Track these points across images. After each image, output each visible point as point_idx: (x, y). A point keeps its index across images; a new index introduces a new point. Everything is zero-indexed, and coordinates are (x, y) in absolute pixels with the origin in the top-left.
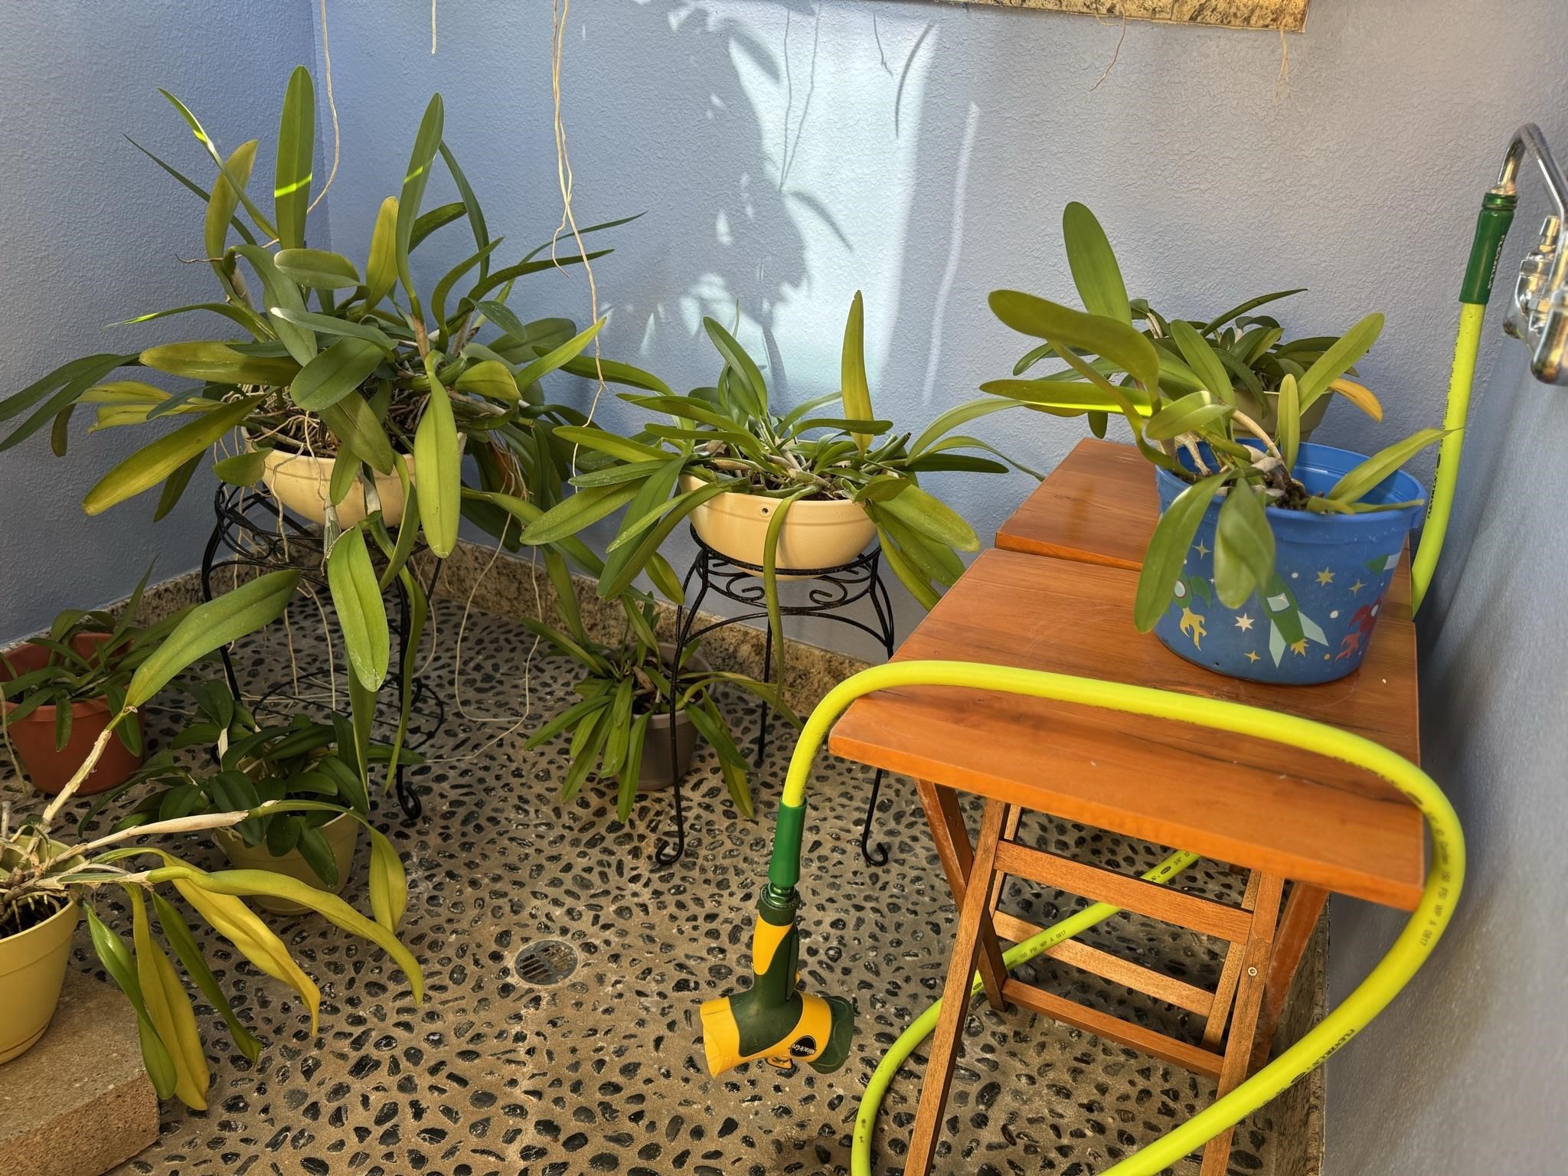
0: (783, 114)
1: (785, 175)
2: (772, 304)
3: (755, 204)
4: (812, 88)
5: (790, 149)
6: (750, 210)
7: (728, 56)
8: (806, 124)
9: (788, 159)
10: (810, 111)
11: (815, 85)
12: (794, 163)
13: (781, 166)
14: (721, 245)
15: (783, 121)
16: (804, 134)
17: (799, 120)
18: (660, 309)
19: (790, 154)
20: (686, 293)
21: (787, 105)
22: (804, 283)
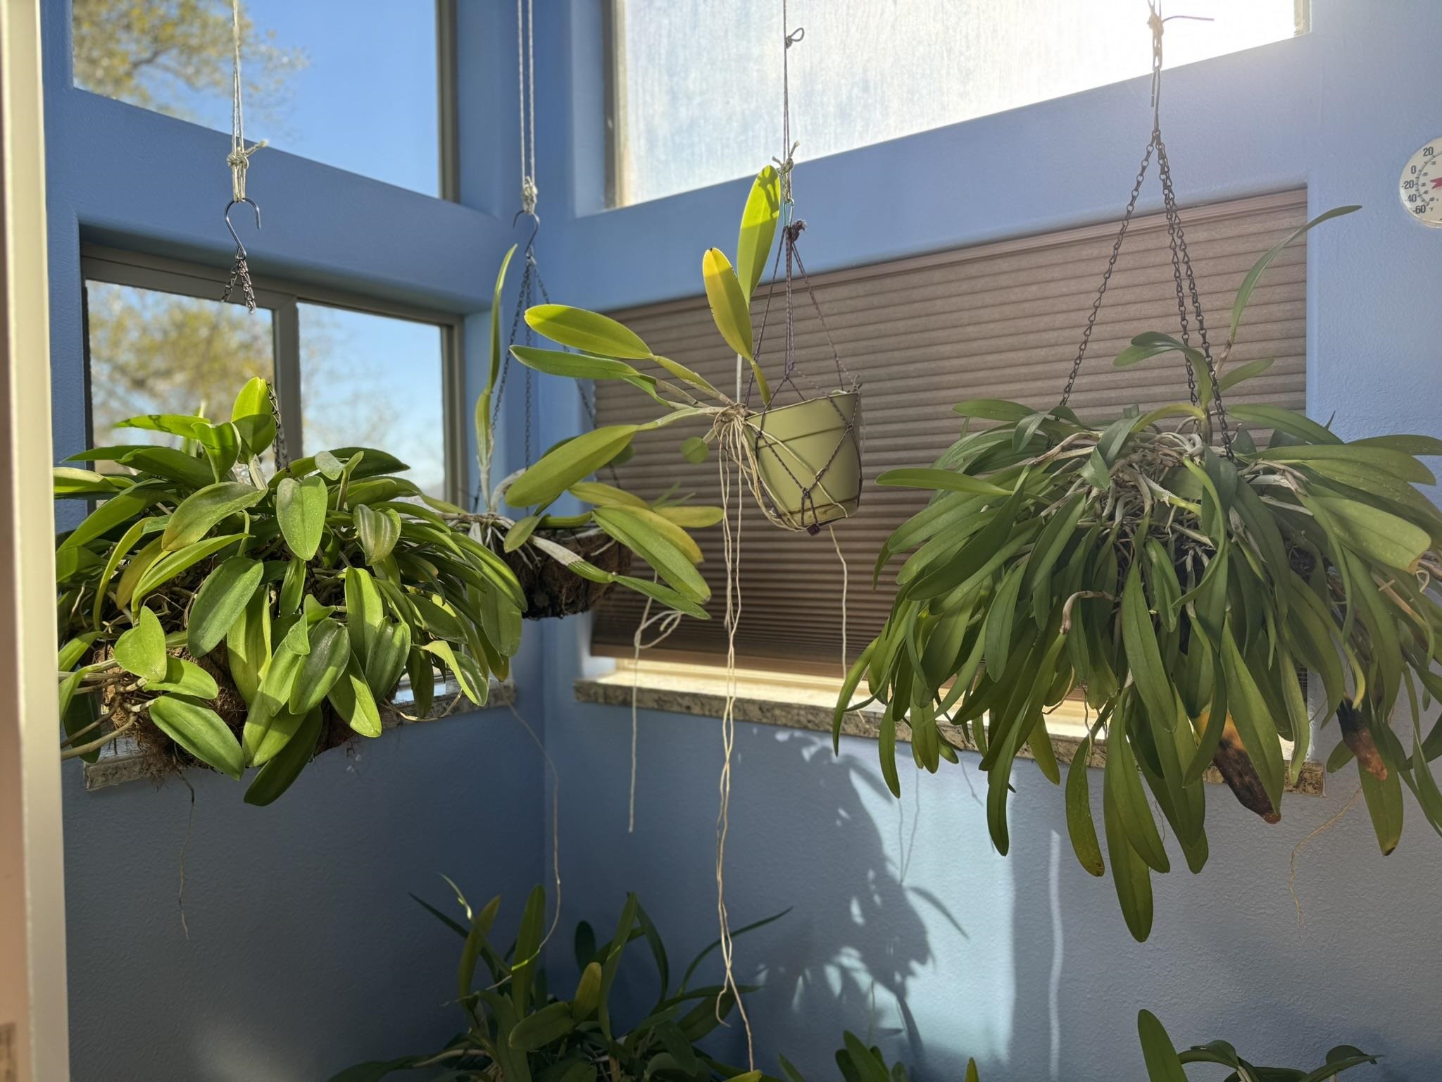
0: (897, 826)
1: (903, 872)
2: (904, 977)
3: (881, 895)
4: (918, 810)
5: (906, 854)
6: (877, 899)
7: (849, 781)
8: (916, 836)
9: (905, 862)
10: (918, 826)
11: (921, 807)
12: (910, 865)
13: (899, 866)
14: (855, 924)
15: (897, 832)
16: (915, 843)
17: (911, 832)
18: (808, 973)
19: (906, 857)
20: (829, 961)
21: (899, 820)
22: (930, 962)
